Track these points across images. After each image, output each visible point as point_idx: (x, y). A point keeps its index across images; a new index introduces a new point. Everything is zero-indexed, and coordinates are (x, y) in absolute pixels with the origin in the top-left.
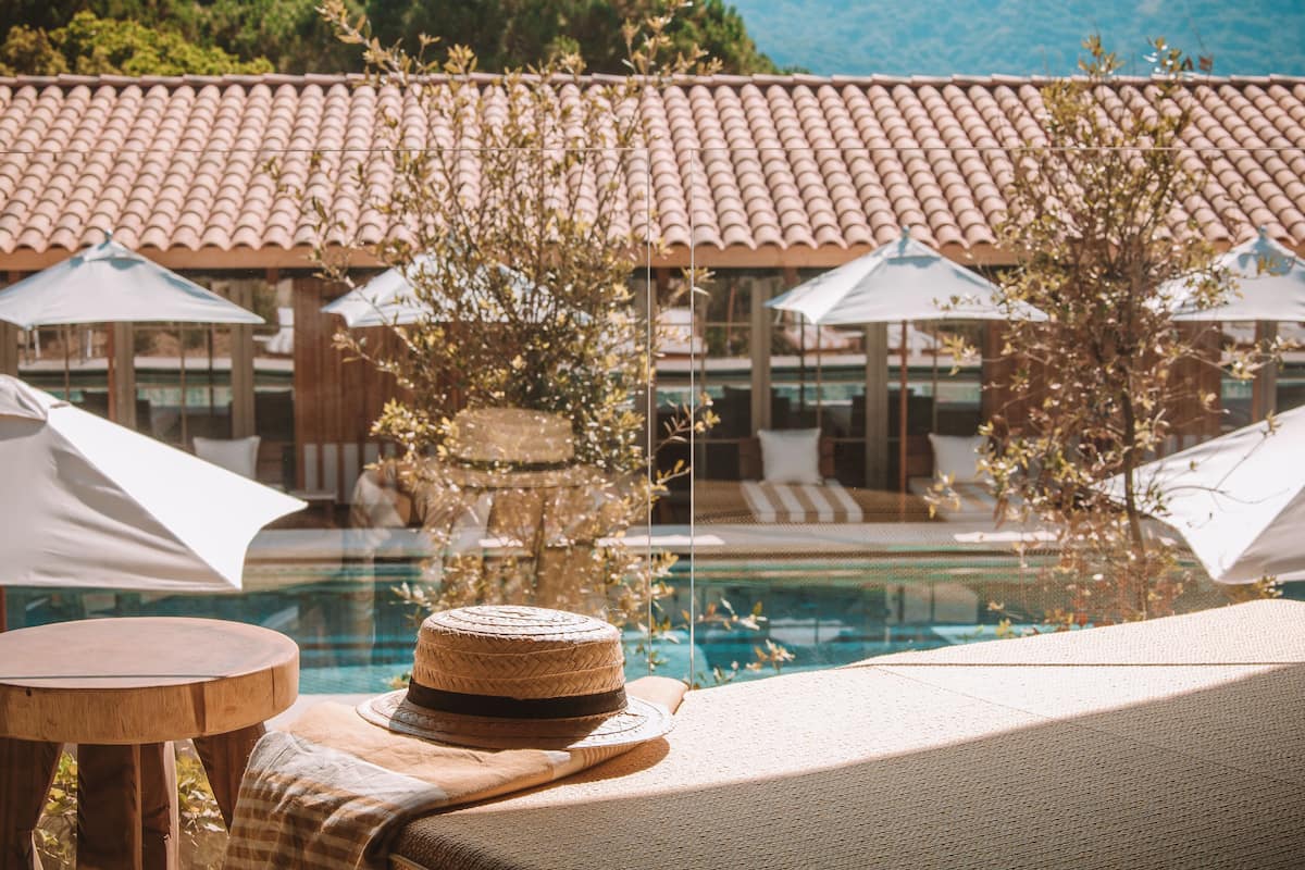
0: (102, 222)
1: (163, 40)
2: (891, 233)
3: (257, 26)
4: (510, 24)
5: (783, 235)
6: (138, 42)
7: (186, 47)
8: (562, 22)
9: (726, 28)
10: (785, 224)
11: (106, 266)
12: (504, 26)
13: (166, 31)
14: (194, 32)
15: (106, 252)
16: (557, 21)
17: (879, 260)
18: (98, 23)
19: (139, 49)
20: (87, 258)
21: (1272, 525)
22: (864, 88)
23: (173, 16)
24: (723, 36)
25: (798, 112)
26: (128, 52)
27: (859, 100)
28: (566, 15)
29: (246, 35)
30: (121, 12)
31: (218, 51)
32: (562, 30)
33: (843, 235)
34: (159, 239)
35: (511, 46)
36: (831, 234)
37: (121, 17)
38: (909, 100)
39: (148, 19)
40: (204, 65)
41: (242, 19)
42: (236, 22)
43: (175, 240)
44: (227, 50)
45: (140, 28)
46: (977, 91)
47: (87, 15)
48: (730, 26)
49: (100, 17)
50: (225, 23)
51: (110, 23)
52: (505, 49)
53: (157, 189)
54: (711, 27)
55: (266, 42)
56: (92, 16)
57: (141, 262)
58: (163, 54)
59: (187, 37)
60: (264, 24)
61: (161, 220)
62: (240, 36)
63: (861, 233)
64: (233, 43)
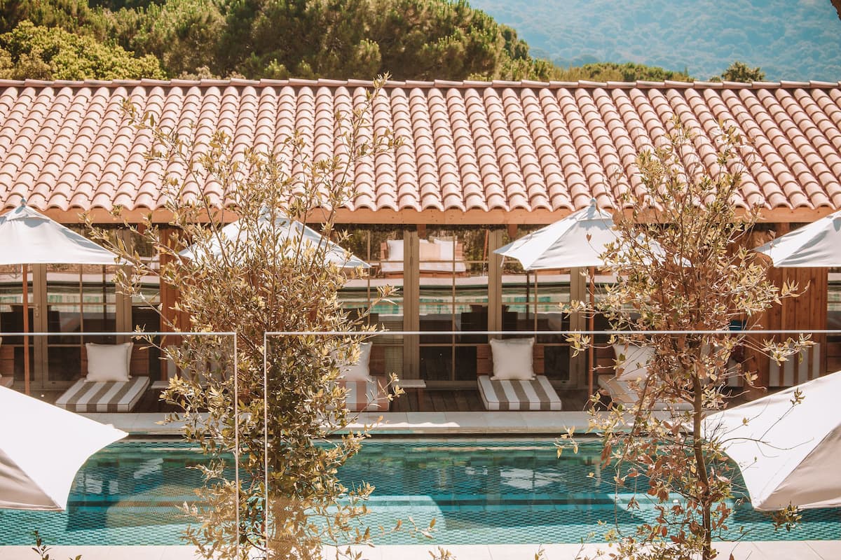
0: (22, 189)
1: (81, 41)
2: (585, 201)
3: (149, 30)
4: (329, 30)
5: (508, 202)
6: (63, 43)
7: (97, 46)
8: (367, 29)
9: (485, 33)
10: (509, 193)
11: (22, 223)
12: (325, 31)
13: (83, 34)
14: (104, 33)
15: (22, 213)
16: (363, 27)
17: (574, 221)
18: (35, 29)
19: (64, 48)
20: (8, 219)
21: (798, 468)
22: (572, 90)
23: (89, 22)
24: (483, 39)
25: (524, 109)
26: (56, 50)
27: (568, 99)
28: (370, 23)
29: (141, 36)
30: (51, 20)
31: (120, 48)
32: (367, 35)
33: (551, 202)
34: (61, 202)
35: (330, 47)
36: (542, 201)
37: (52, 25)
38: (605, 99)
39: (71, 25)
40: (109, 60)
41: (138, 24)
42: (134, 26)
43: (73, 203)
44: (127, 49)
45: (64, 32)
46: (654, 93)
47: (26, 23)
48: (488, 31)
49: (36, 25)
50: (126, 27)
51: (44, 29)
52: (326, 48)
53: (62, 165)
54: (474, 32)
55: (155, 41)
56: (32, 24)
57: (47, 221)
58: (80, 52)
59: (98, 38)
60: (153, 28)
61: (64, 189)
62: (136, 37)
63: (564, 200)
64: (131, 42)
